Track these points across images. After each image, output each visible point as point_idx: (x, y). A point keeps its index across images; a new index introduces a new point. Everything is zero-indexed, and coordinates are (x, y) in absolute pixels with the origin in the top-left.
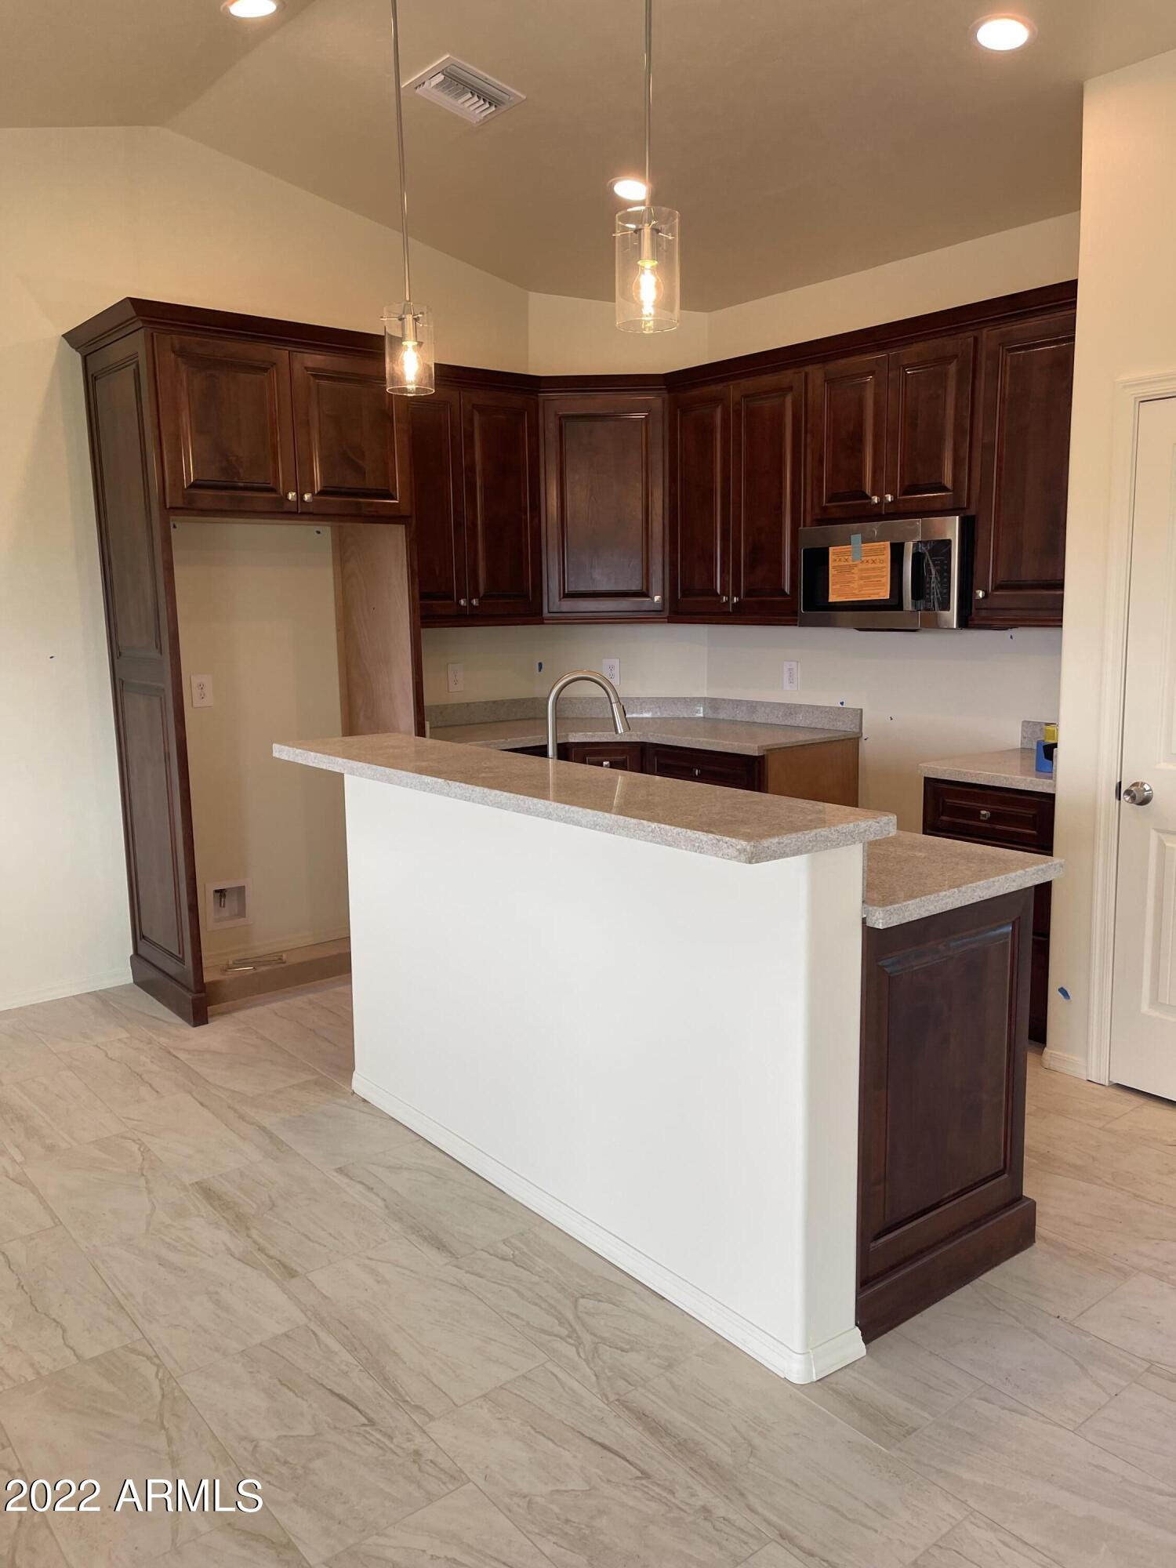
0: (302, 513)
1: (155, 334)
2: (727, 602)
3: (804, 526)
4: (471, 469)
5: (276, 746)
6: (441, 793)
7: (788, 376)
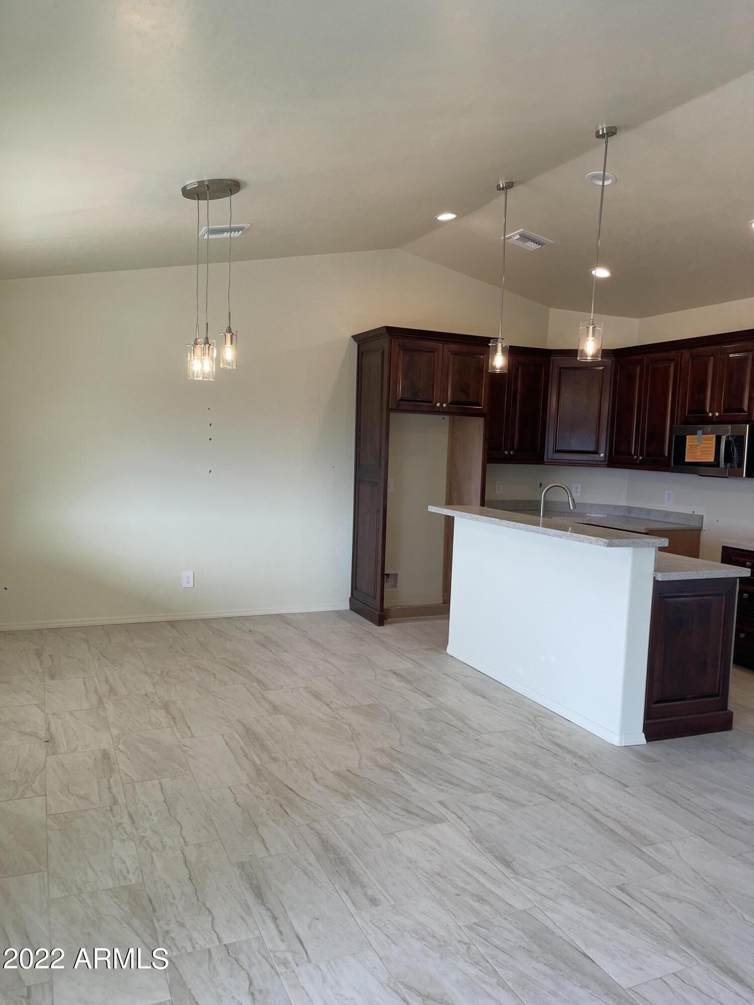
0: (442, 412)
1: (392, 340)
2: (636, 459)
3: (677, 424)
4: (515, 392)
5: (430, 507)
6: (497, 524)
7: (673, 354)
